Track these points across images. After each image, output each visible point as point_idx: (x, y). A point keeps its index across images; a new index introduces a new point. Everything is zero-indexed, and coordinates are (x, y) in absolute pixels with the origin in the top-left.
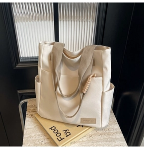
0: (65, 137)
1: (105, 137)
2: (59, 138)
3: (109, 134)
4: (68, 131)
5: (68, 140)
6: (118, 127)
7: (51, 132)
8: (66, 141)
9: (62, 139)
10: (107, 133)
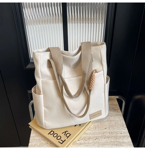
0: (66, 139)
1: (112, 140)
2: (60, 141)
3: (116, 137)
4: (67, 132)
5: (69, 141)
6: (126, 130)
7: (51, 137)
8: (68, 142)
9: (63, 142)
10: (114, 137)
